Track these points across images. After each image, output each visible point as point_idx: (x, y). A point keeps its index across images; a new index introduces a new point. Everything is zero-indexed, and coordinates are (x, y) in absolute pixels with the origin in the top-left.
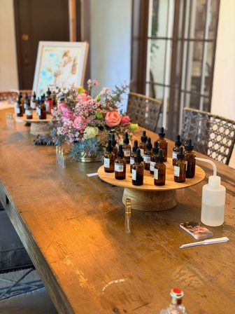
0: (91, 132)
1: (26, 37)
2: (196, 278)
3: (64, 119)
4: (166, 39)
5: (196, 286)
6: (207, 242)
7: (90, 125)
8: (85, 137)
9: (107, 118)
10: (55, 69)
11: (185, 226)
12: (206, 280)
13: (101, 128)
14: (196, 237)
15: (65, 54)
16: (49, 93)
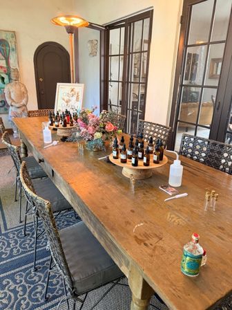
0: (98, 135)
1: (41, 80)
2: (180, 220)
3: (81, 128)
4: (118, 82)
5: (183, 225)
6: (177, 196)
7: (97, 131)
8: (95, 138)
9: (107, 127)
10: (66, 98)
11: (162, 187)
12: (186, 220)
13: (103, 133)
14: (170, 194)
15: (72, 90)
16: (67, 112)
